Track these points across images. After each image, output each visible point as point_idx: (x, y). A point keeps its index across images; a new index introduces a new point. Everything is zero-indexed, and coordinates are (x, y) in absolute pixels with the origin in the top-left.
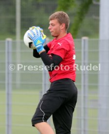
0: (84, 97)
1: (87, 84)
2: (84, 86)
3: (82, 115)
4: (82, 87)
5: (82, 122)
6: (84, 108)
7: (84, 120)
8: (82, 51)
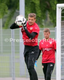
0: (13, 57)
1: (14, 51)
2: (13, 52)
3: (12, 66)
4: (12, 53)
5: (12, 69)
6: (13, 62)
7: (13, 68)
8: (12, 35)
